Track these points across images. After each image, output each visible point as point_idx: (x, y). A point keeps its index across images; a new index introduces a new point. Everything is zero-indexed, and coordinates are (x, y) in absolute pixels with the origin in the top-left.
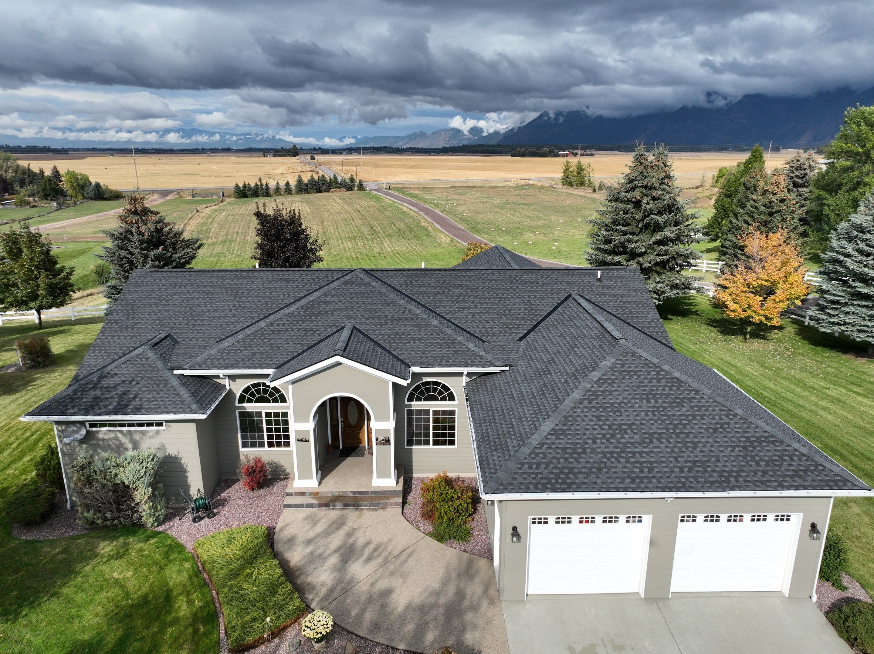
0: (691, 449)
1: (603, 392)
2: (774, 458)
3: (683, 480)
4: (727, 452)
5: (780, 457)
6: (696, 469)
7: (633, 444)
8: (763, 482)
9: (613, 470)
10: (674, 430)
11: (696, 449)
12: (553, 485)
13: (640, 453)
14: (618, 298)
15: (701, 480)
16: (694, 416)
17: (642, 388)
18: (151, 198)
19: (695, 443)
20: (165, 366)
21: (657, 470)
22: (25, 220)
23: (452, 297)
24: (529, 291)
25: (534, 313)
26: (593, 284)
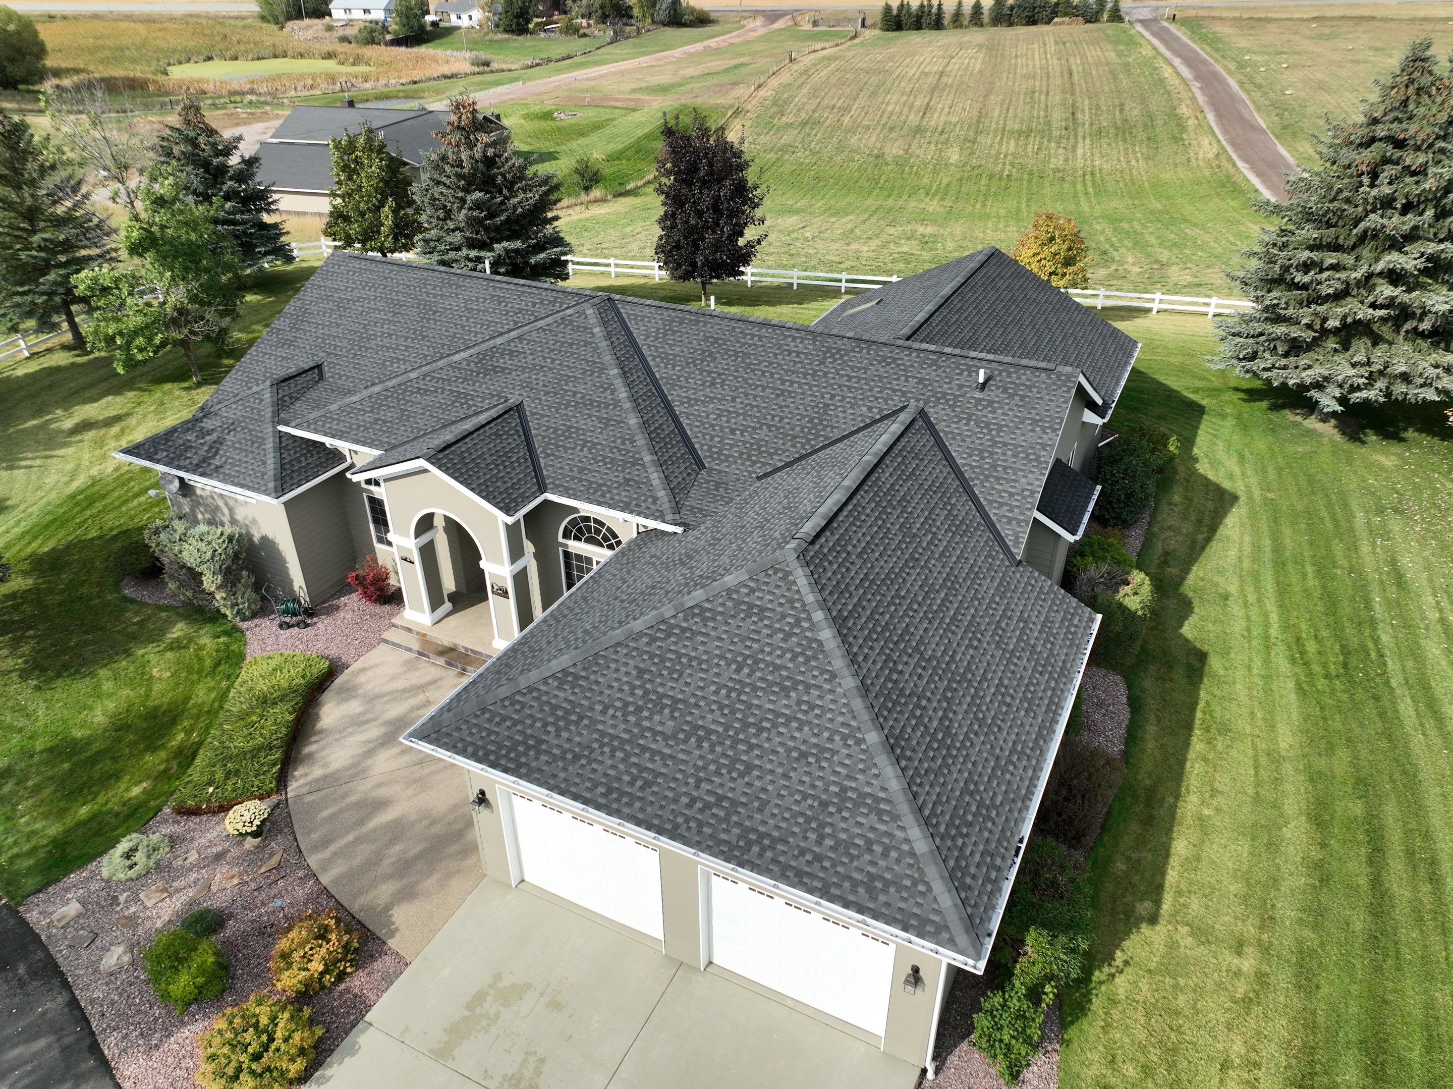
0: (734, 775)
1: (684, 630)
2: (857, 841)
3: (680, 820)
4: (788, 801)
5: (869, 843)
6: (715, 811)
7: (655, 733)
8: (799, 873)
9: (594, 766)
10: (737, 734)
11: (743, 777)
12: (498, 757)
13: (654, 753)
14: (991, 430)
15: (707, 830)
16: (789, 719)
17: (748, 643)
18: (751, 24)
19: (749, 767)
20: (273, 416)
21: (655, 789)
22: (564, 59)
23: (709, 373)
24: (840, 386)
25: (819, 431)
26: (966, 392)
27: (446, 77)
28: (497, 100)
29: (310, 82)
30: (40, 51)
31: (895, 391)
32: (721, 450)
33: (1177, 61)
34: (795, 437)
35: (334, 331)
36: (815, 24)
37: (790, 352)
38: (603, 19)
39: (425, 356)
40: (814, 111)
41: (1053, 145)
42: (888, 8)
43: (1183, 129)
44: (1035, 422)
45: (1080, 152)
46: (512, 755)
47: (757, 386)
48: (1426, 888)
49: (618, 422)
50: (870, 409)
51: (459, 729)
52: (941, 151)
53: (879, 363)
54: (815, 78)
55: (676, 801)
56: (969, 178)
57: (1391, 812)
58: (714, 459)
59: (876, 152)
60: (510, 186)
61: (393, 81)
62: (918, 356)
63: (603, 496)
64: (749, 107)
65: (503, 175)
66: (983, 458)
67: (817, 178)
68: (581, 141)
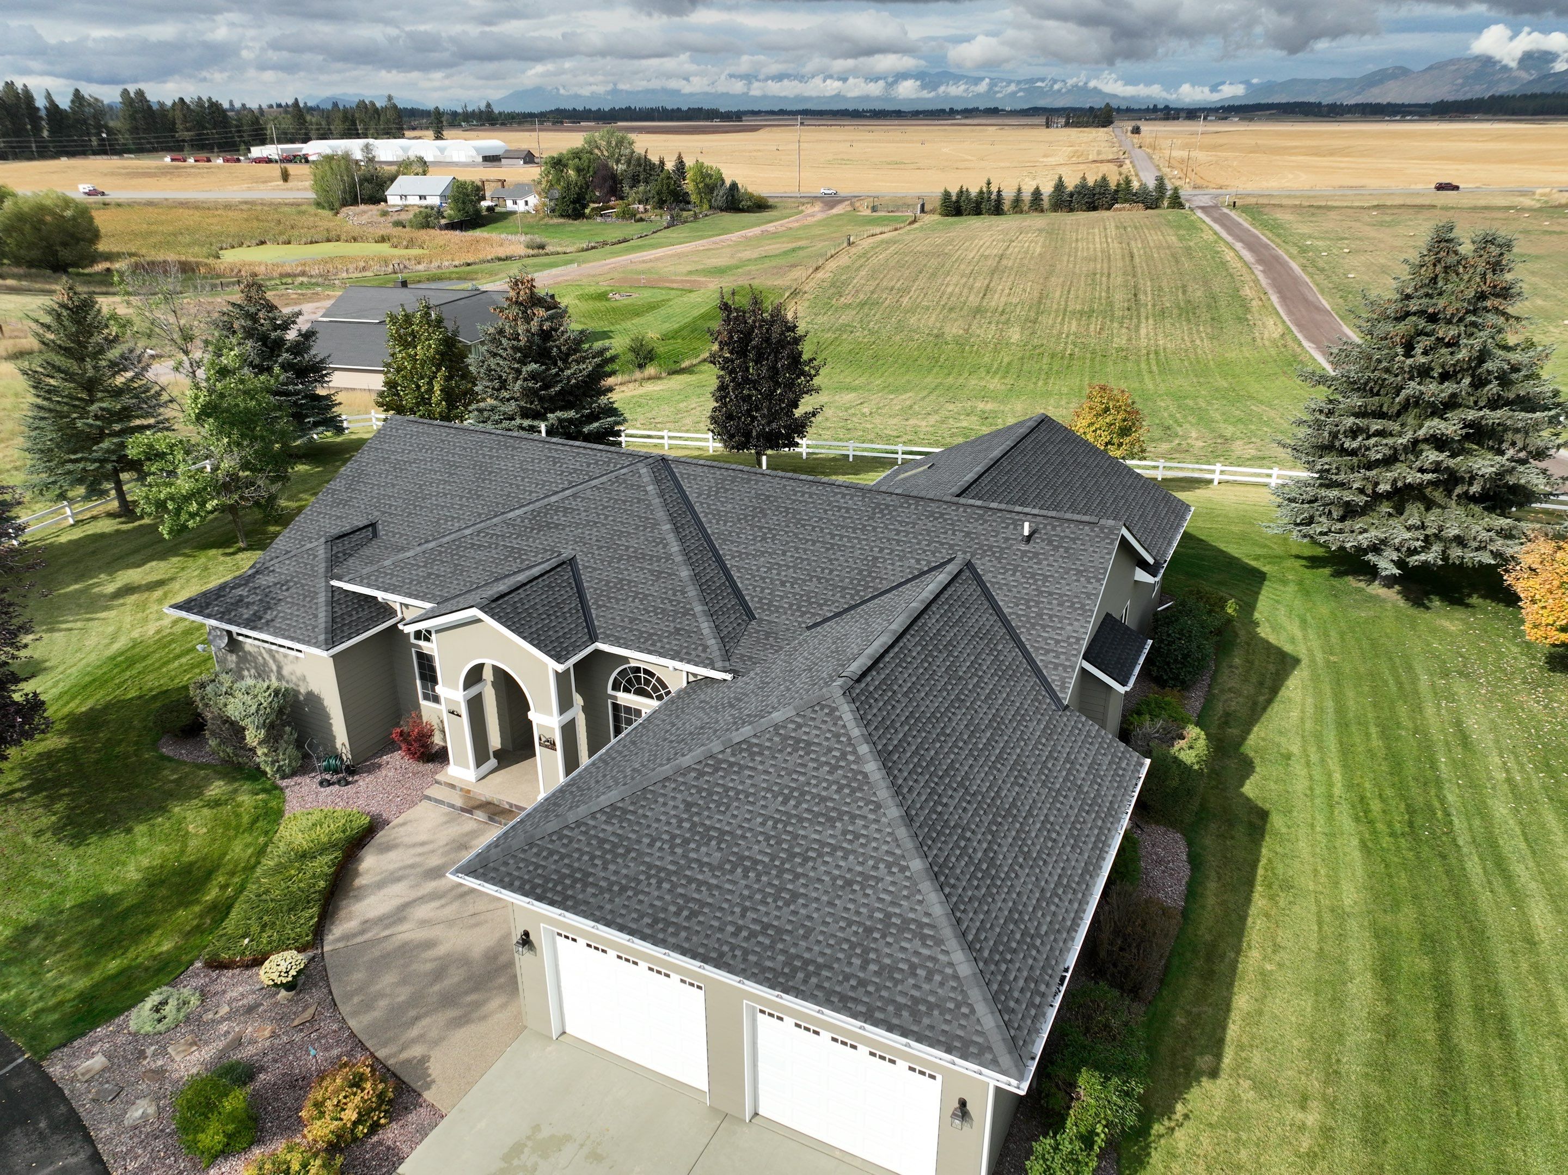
0: (780, 903)
1: (731, 765)
2: (901, 966)
3: (725, 948)
4: (833, 928)
5: (913, 967)
6: (760, 939)
7: (701, 864)
8: (844, 999)
9: (641, 897)
10: (783, 863)
11: (789, 906)
12: (545, 891)
13: (701, 883)
14: (1036, 580)
15: (752, 958)
16: (835, 848)
17: (795, 776)
18: (809, 209)
19: (795, 896)
20: (327, 572)
21: (701, 918)
22: (619, 242)
23: (761, 528)
24: (889, 540)
25: (867, 582)
26: (1012, 545)
27: (500, 259)
28: (551, 282)
29: (362, 264)
30: (96, 235)
31: (942, 544)
32: (771, 601)
33: (1238, 246)
34: (844, 588)
35: (389, 491)
36: (874, 209)
37: (840, 508)
38: (661, 204)
39: (480, 515)
40: (872, 293)
41: (1115, 325)
42: (947, 195)
43: (1247, 310)
44: (1079, 572)
45: (1143, 332)
46: (559, 888)
47: (807, 541)
48: (1495, 1044)
49: (670, 575)
50: (918, 561)
51: (506, 864)
52: (1002, 331)
53: (927, 517)
54: (874, 261)
55: (721, 930)
56: (1031, 357)
57: (1459, 969)
58: (764, 611)
59: (935, 331)
60: (565, 358)
61: (446, 263)
62: (965, 511)
63: (653, 645)
64: (806, 289)
65: (559, 348)
66: (1029, 607)
67: (875, 357)
68: (636, 321)
